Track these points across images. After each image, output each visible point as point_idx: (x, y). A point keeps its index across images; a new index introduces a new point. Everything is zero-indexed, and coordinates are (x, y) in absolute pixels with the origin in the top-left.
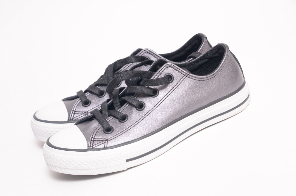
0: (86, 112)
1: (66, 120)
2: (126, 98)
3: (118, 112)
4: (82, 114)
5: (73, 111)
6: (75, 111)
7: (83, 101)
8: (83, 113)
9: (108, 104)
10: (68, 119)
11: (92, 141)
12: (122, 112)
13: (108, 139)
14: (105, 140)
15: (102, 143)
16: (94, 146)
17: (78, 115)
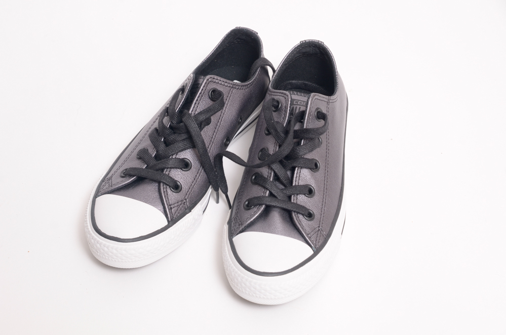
5: (168, 205)
11: (310, 239)
13: (319, 227)
14: (319, 230)
15: (319, 236)
16: (317, 244)
17: (176, 208)
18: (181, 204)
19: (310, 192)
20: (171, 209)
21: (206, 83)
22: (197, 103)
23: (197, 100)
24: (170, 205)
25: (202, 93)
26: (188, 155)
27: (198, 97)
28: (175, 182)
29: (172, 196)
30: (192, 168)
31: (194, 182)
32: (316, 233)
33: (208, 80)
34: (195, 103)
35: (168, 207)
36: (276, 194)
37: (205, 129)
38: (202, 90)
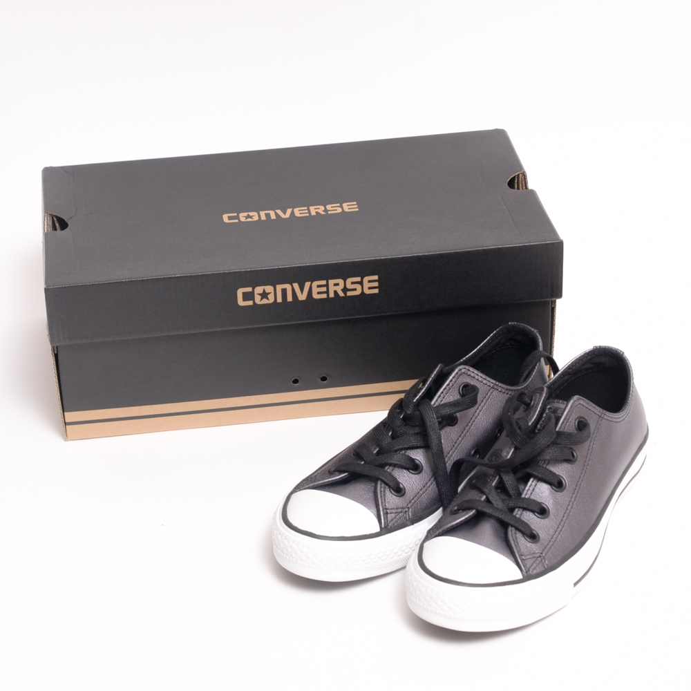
0: (404, 508)
3: (525, 498)
4: (399, 513)
7: (391, 485)
8: (401, 510)
9: (494, 485)
10: (381, 527)
13: (541, 553)
14: (540, 556)
15: (537, 562)
16: (531, 570)
17: (393, 515)
18: (401, 512)
19: (542, 511)
20: (387, 513)
21: (457, 373)
22: (442, 395)
23: (442, 392)
24: (386, 509)
25: (451, 385)
26: (419, 456)
27: (445, 389)
28: (398, 483)
29: (391, 499)
30: (423, 472)
31: (424, 490)
32: (535, 559)
33: (461, 370)
34: (440, 396)
35: (383, 510)
36: (494, 502)
37: (448, 429)
38: (451, 381)
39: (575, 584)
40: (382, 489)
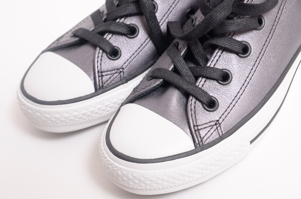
0: (119, 69)
1: (93, 90)
2: (215, 42)
3: (209, 67)
4: (114, 74)
5: (98, 72)
6: (102, 72)
7: (108, 51)
8: (116, 71)
9: (182, 55)
10: (96, 89)
11: (197, 132)
12: (216, 67)
13: (218, 121)
14: (216, 124)
16: (204, 140)
17: (108, 77)
18: (116, 73)
19: (225, 78)
20: (102, 76)
26: (135, 21)
29: (107, 64)
30: (139, 35)
32: (210, 128)
35: (98, 74)
39: (251, 142)
40: (100, 55)
